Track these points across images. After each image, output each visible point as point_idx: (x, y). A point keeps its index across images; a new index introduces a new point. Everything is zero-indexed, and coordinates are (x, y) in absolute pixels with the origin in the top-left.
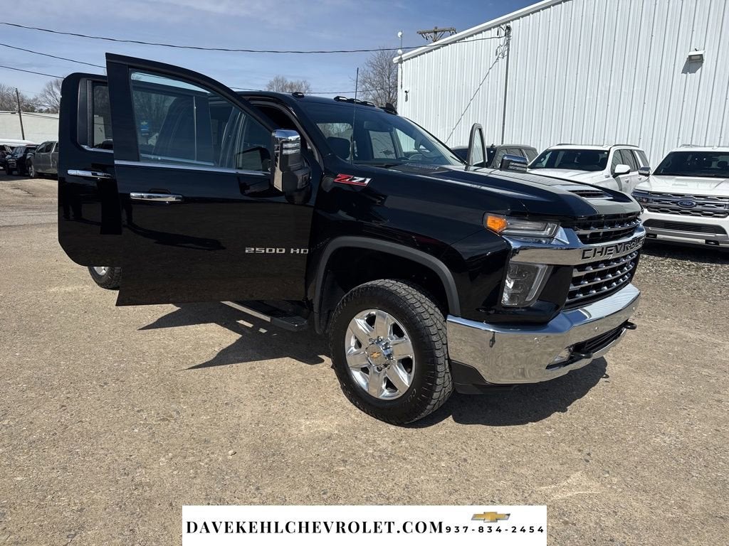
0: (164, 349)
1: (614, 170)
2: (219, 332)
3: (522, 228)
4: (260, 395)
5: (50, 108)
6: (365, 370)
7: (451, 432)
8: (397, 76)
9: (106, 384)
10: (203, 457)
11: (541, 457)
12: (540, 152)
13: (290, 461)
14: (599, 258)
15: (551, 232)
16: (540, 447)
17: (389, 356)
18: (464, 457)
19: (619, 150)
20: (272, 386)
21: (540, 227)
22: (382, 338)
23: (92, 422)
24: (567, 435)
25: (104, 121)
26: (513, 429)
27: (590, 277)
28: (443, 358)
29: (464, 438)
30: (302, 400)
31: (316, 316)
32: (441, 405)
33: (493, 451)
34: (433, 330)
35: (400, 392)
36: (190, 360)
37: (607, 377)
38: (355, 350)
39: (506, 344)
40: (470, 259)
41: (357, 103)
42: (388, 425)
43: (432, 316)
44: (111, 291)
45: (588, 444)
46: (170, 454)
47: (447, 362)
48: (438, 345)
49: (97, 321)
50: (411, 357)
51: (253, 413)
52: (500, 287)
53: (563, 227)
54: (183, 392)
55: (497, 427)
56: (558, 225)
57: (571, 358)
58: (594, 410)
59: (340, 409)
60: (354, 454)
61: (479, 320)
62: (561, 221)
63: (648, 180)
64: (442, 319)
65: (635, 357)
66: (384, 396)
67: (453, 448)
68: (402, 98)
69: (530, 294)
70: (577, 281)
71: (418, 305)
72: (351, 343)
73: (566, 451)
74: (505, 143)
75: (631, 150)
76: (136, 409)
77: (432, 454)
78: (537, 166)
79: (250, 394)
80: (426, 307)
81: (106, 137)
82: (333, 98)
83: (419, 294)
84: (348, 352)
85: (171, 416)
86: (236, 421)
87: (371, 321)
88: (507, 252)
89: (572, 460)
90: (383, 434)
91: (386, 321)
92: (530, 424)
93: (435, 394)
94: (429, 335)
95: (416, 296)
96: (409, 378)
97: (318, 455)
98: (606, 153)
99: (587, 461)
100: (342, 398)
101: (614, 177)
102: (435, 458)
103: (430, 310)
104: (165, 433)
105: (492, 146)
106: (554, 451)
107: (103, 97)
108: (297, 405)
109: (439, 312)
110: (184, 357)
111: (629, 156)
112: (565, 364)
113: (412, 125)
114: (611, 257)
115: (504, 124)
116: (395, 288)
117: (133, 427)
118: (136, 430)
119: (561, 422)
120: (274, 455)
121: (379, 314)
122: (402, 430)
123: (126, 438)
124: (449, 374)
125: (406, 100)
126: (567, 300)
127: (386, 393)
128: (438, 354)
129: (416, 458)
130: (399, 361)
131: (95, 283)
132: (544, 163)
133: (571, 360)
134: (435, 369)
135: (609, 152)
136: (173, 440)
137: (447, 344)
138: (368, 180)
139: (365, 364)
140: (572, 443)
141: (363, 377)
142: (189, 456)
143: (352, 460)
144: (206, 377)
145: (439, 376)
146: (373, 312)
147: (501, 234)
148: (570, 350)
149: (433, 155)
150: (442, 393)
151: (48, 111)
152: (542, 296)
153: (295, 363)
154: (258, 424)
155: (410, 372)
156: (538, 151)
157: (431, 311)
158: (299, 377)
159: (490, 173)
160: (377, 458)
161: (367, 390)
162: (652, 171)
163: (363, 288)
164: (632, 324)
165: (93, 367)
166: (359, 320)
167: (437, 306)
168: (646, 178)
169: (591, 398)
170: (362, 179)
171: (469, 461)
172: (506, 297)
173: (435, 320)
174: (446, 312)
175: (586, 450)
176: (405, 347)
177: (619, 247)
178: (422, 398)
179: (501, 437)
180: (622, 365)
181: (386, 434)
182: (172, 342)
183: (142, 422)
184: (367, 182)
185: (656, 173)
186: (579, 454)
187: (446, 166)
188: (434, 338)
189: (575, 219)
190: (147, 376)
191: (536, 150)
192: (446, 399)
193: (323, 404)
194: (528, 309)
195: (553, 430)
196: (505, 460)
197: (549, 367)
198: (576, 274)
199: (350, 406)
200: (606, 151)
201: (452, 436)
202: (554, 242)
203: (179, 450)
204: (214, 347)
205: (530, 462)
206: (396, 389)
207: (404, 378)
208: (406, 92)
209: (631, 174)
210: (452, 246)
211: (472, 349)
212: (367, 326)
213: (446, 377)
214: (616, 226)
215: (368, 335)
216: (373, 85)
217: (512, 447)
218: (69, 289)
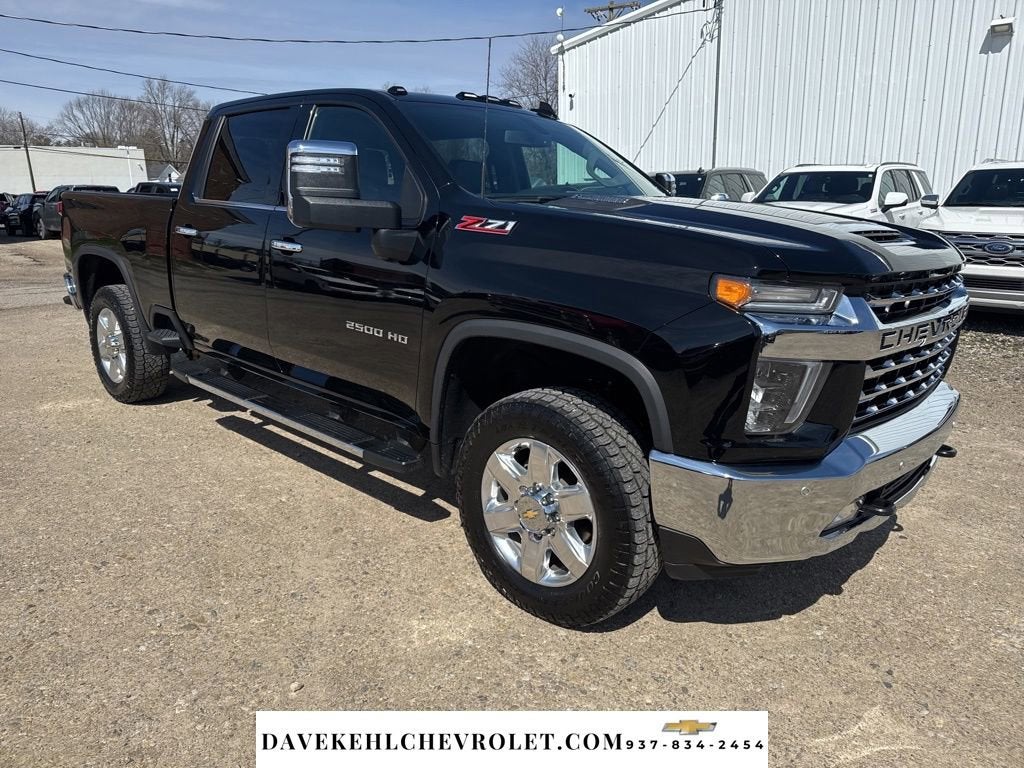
0: (203, 500)
1: (883, 202)
2: (290, 469)
3: (778, 298)
4: (348, 579)
5: (71, 139)
6: (515, 536)
7: (658, 637)
8: (556, 76)
9: (104, 564)
10: (249, 697)
11: (811, 680)
12: (770, 179)
13: (392, 700)
14: (907, 345)
15: (828, 303)
16: (806, 660)
17: (553, 515)
18: (683, 684)
19: (890, 171)
20: (367, 562)
21: (809, 296)
22: (540, 484)
23: (72, 634)
24: (849, 637)
25: (145, 155)
26: (760, 628)
27: (889, 378)
28: (644, 521)
29: (681, 649)
30: (415, 585)
31: (435, 449)
32: (641, 595)
33: (730, 671)
34: (626, 475)
35: (574, 575)
36: (242, 519)
37: (900, 529)
38: (498, 504)
39: (752, 495)
40: (685, 352)
41: (492, 102)
42: (556, 627)
43: (624, 451)
44: (132, 407)
45: (885, 653)
46: (194, 692)
47: (650, 525)
48: (635, 499)
49: (105, 457)
50: (590, 518)
51: (335, 611)
52: (742, 402)
53: (847, 295)
54: (226, 575)
55: (734, 626)
56: (839, 292)
57: (859, 514)
58: (888, 589)
59: (476, 601)
60: (499, 685)
61: (706, 458)
62: (844, 285)
63: (937, 214)
64: (640, 454)
65: (942, 494)
66: (547, 580)
67: (663, 667)
68: (565, 103)
69: (791, 412)
70: (869, 386)
71: (598, 431)
72: (491, 493)
73: (851, 666)
74: (718, 166)
75: (907, 171)
76: (147, 608)
77: (629, 680)
78: (767, 198)
79: (332, 577)
80: (613, 434)
81: (149, 177)
82: (454, 95)
83: (601, 413)
84: (486, 507)
85: (202, 620)
86: (305, 625)
87: (522, 456)
88: (755, 341)
89: (862, 684)
90: (547, 645)
91: (546, 458)
92: (784, 618)
93: (631, 580)
94: (619, 483)
95: (595, 417)
96: (587, 552)
97: (439, 688)
98: (870, 176)
99: (889, 686)
100: (480, 580)
101: (884, 211)
102: (634, 688)
103: (619, 440)
104: (189, 652)
105: (700, 170)
106: (831, 668)
107: (144, 121)
108: (406, 595)
109: (635, 442)
110: (233, 513)
111: (904, 179)
112: (849, 525)
113: (581, 136)
114: (924, 342)
115: (715, 138)
116: (560, 404)
117: (138, 641)
118: (143, 648)
119: (836, 613)
120: (365, 689)
121: (535, 445)
122: (577, 636)
123: (125, 663)
124: (655, 547)
125: (571, 108)
126: (855, 418)
127: (551, 574)
128: (636, 514)
129: (601, 688)
130: (570, 524)
131: (109, 396)
132: (777, 195)
133: (860, 518)
134: (630, 539)
135: (875, 174)
136: (202, 665)
137: (650, 496)
138: (511, 224)
139: (514, 526)
140: (858, 653)
141: (513, 549)
142: (225, 695)
143: (495, 695)
144: (265, 548)
145: (638, 551)
146: (526, 443)
147: (742, 310)
148: (858, 503)
149: (615, 182)
150: (644, 577)
151: (68, 144)
152: (813, 416)
153: (406, 520)
154: (341, 632)
155: (588, 542)
156: (766, 177)
157: (622, 442)
158: (410, 543)
159: (700, 204)
160: (537, 691)
161: (518, 570)
162: (941, 201)
163: (507, 404)
164: (950, 448)
165: (88, 535)
166: (503, 457)
167: (631, 433)
168: (934, 211)
169: (881, 568)
170: (502, 223)
171: (692, 692)
172: (751, 418)
173: (628, 456)
174: (647, 444)
175: (885, 665)
176: (579, 501)
177: (936, 324)
178: (609, 587)
179: (742, 644)
180: (923, 508)
181: (553, 641)
182: (216, 488)
183: (154, 632)
184: (509, 228)
185: (948, 204)
186: (874, 671)
187: (640, 198)
188: (628, 488)
189: (868, 279)
190: (172, 549)
191: (763, 175)
192: (649, 585)
193: (449, 592)
194: (789, 437)
195: (825, 628)
196: (751, 687)
197: (824, 533)
198: (870, 374)
199: (491, 592)
200: (870, 173)
201: (661, 644)
202: (832, 321)
203: (210, 684)
204: (280, 495)
205: (793, 689)
206: (567, 570)
207: (580, 553)
208: (570, 96)
209: (908, 205)
210: (655, 333)
211: (689, 502)
212: (514, 464)
213: (650, 552)
214: (930, 289)
215: (518, 480)
216: (523, 91)
217: (761, 662)
218: (69, 405)
